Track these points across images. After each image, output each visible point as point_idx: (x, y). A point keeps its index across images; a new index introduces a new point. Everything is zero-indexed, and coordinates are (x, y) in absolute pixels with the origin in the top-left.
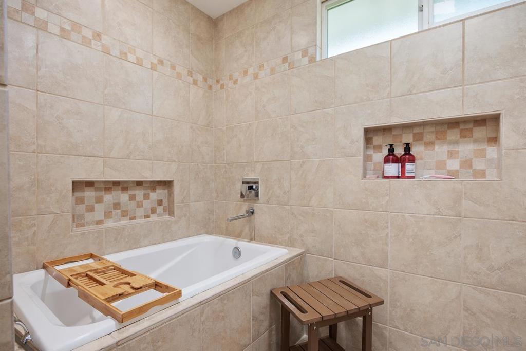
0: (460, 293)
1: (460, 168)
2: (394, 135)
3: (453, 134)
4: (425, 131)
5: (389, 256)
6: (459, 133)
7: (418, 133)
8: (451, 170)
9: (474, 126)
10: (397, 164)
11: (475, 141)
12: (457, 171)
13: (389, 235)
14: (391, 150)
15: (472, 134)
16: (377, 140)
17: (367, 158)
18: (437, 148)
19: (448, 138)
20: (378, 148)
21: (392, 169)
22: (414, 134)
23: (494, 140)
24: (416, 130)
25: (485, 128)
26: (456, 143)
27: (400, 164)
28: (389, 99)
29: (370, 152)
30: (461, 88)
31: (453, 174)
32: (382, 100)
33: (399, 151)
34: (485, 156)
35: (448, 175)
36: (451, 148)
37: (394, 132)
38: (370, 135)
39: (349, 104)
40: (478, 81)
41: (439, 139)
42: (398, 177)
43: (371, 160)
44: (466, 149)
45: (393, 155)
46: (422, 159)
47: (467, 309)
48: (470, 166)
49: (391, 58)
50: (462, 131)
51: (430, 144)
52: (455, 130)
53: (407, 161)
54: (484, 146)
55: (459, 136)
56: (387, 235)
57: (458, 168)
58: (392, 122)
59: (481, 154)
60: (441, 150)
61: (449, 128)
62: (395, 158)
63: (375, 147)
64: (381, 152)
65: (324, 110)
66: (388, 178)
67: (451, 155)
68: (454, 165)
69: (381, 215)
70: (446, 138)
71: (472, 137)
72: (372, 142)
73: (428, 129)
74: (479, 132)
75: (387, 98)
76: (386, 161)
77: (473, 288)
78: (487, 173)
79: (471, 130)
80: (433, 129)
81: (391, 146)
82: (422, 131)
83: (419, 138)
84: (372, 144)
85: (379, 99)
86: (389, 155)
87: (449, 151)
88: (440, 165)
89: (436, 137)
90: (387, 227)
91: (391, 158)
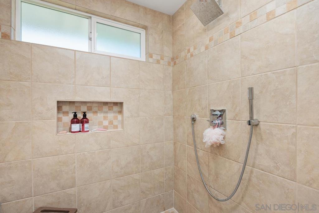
0: (111, 184)
1: (109, 124)
2: (76, 106)
3: (105, 108)
4: (93, 105)
5: (76, 180)
6: (108, 108)
7: (89, 106)
8: (105, 126)
9: (113, 105)
10: (79, 124)
11: (114, 112)
12: (107, 126)
13: (76, 167)
14: (75, 116)
15: (113, 109)
16: (65, 108)
17: (59, 120)
18: (98, 114)
19: (104, 110)
20: (66, 113)
21: (76, 127)
22: (88, 107)
23: (121, 112)
24: (88, 105)
25: (117, 107)
26: (106, 112)
27: (81, 124)
28: (74, 85)
29: (61, 115)
30: (109, 88)
31: (106, 128)
32: (70, 85)
33: (80, 116)
34: (117, 119)
35: (104, 129)
36: (105, 115)
37: (76, 105)
38: (60, 105)
39: (45, 82)
40: (116, 87)
41: (99, 110)
42: (80, 131)
43: (61, 121)
44: (111, 115)
45: (77, 118)
46: (92, 120)
47: (114, 190)
48: (112, 124)
49: (75, 61)
50: (109, 106)
51: (95, 112)
52: (106, 106)
53: (85, 122)
54: (117, 114)
55: (108, 109)
56: (75, 167)
57: (108, 125)
58: (76, 99)
59: (116, 118)
60: (100, 116)
61: (104, 105)
62: (77, 120)
63: (64, 113)
64: (68, 116)
65: (20, 82)
66: (74, 133)
67: (105, 118)
68: (106, 123)
69: (70, 156)
70: (103, 110)
71: (113, 110)
72: (62, 109)
73: (95, 105)
74: (116, 108)
75: (72, 84)
76: (73, 122)
77: (116, 180)
78: (118, 127)
79: (112, 107)
80: (97, 105)
81: (75, 113)
82: (91, 105)
83: (90, 109)
84: (61, 110)
85: (68, 84)
86: (74, 119)
87: (104, 116)
88: (100, 123)
89: (98, 109)
90: (75, 163)
91: (75, 120)
